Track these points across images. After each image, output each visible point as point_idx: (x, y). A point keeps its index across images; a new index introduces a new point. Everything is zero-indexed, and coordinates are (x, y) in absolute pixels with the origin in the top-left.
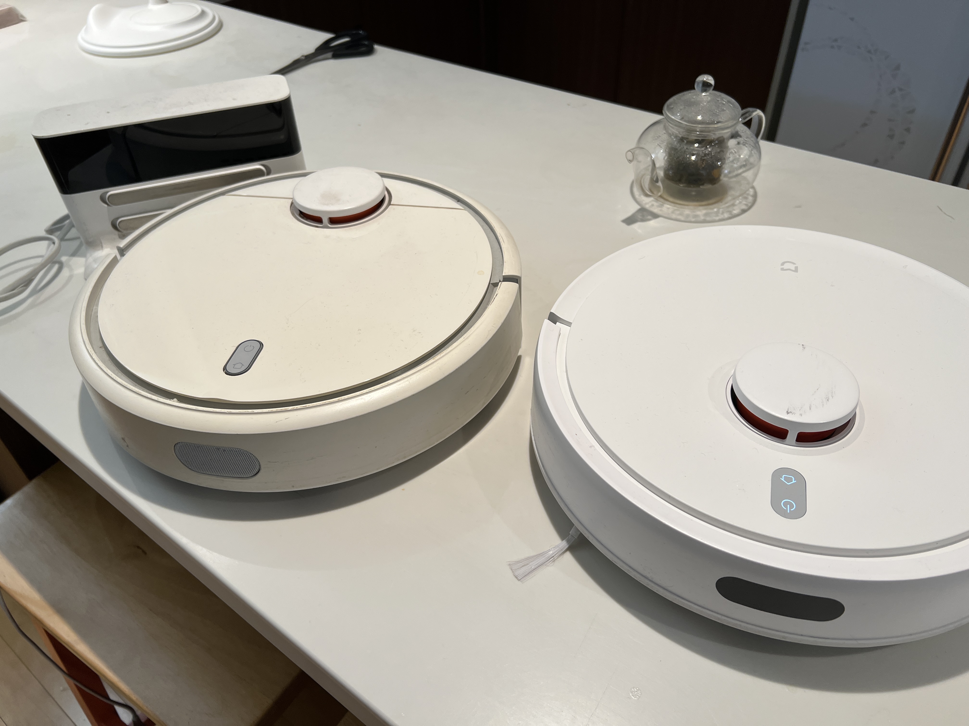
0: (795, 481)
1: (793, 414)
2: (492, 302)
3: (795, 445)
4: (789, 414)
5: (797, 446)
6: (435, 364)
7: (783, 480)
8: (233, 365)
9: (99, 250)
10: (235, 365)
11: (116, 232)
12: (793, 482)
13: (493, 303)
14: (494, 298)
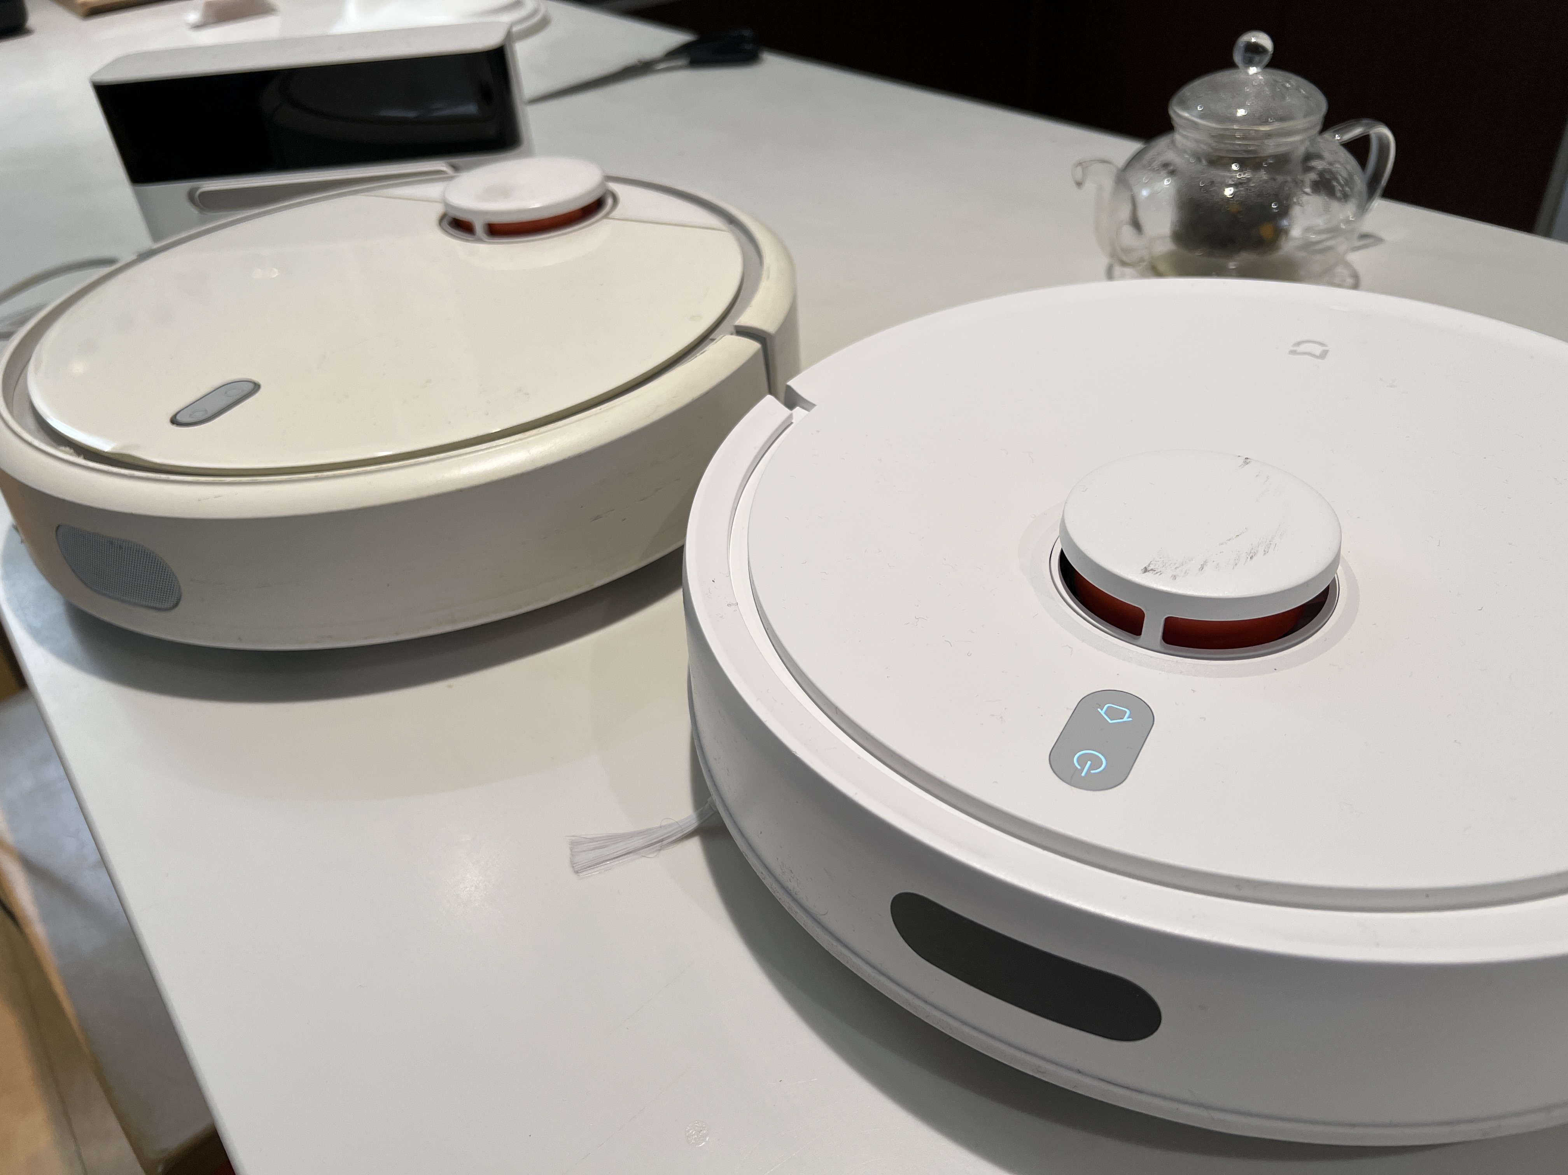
0: (1130, 719)
1: (1157, 573)
3: (1159, 649)
4: (1147, 573)
5: (1162, 651)
7: (1102, 712)
8: (193, 411)
10: (196, 411)
12: (1125, 719)
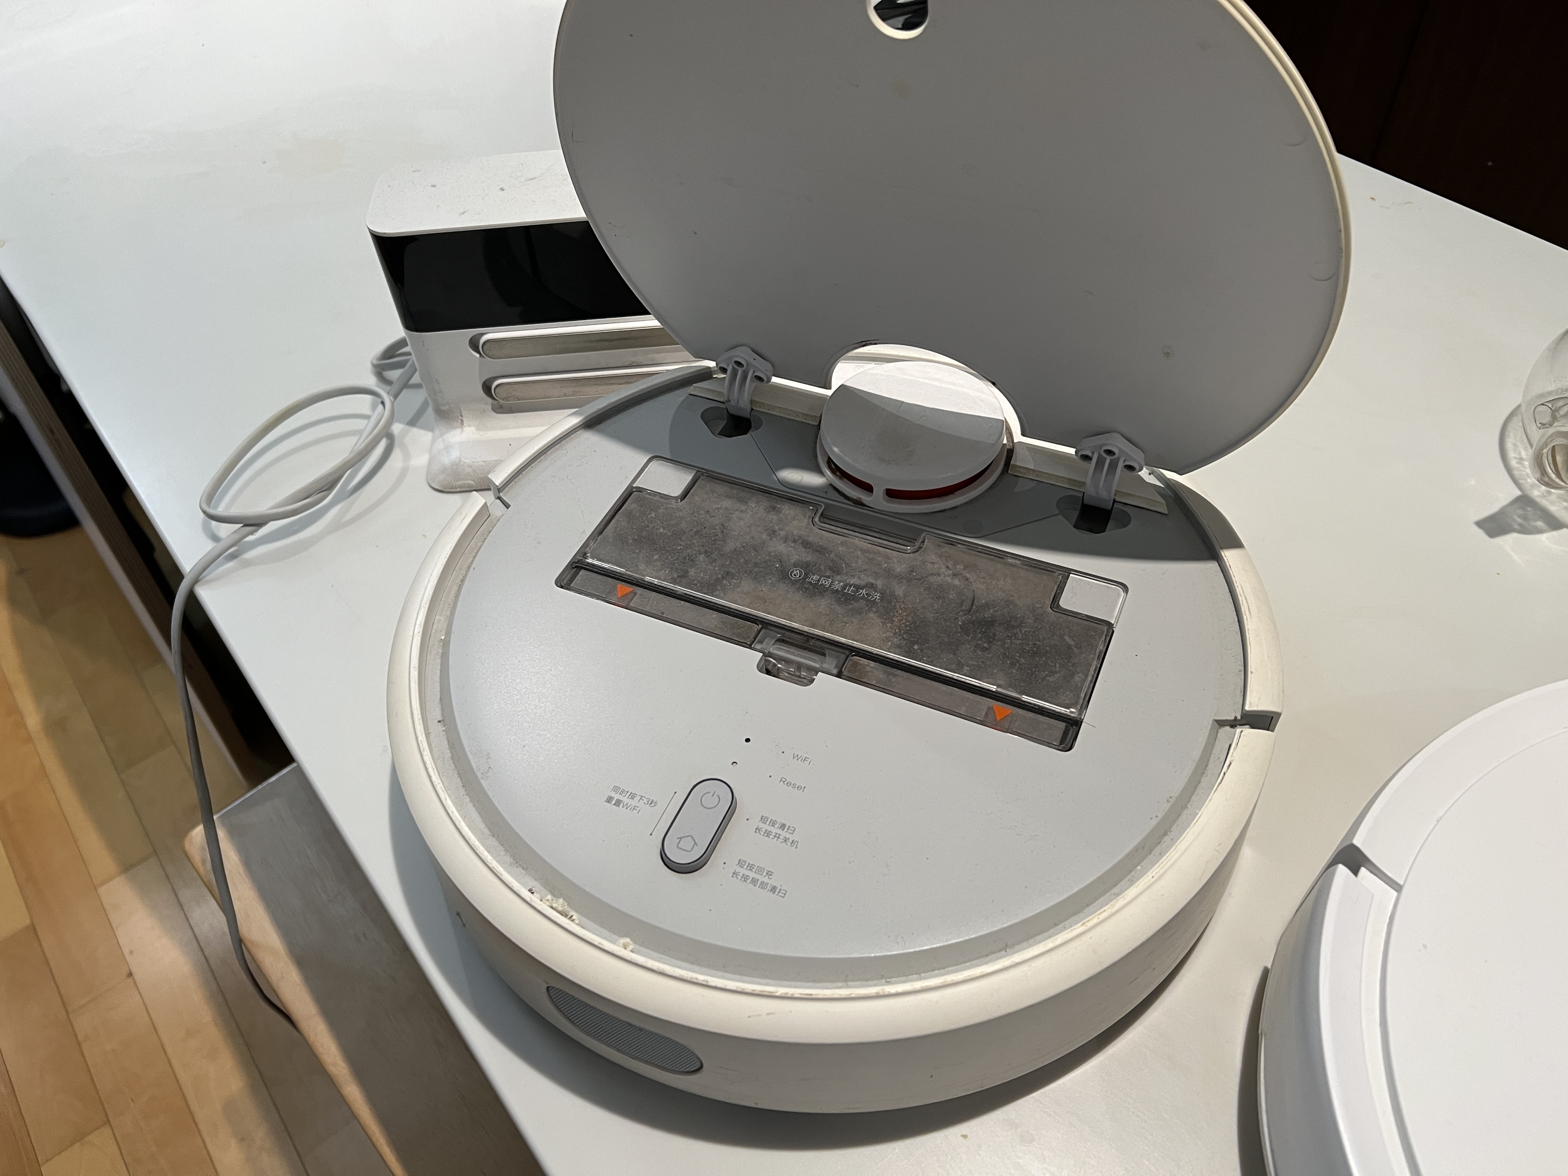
2: (1220, 783)
6: (1086, 938)
8: (678, 838)
9: (456, 428)
10: (681, 838)
11: (490, 400)
13: (1221, 785)
14: (1224, 773)
